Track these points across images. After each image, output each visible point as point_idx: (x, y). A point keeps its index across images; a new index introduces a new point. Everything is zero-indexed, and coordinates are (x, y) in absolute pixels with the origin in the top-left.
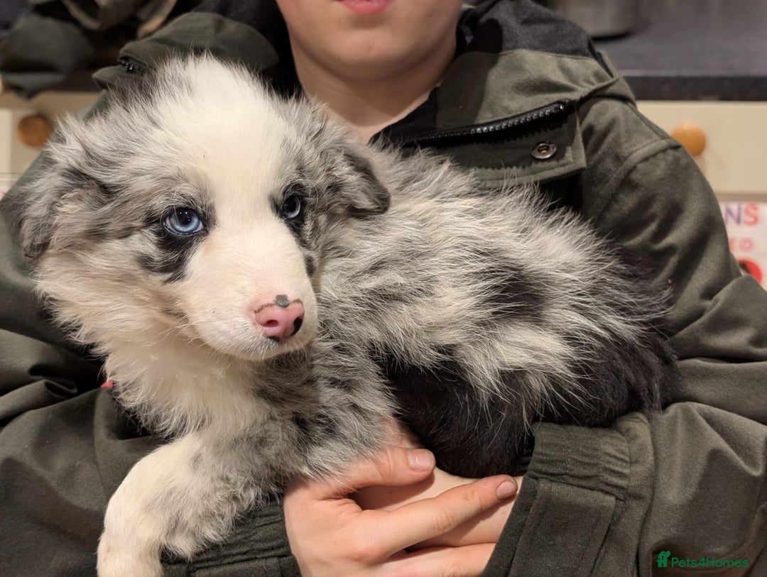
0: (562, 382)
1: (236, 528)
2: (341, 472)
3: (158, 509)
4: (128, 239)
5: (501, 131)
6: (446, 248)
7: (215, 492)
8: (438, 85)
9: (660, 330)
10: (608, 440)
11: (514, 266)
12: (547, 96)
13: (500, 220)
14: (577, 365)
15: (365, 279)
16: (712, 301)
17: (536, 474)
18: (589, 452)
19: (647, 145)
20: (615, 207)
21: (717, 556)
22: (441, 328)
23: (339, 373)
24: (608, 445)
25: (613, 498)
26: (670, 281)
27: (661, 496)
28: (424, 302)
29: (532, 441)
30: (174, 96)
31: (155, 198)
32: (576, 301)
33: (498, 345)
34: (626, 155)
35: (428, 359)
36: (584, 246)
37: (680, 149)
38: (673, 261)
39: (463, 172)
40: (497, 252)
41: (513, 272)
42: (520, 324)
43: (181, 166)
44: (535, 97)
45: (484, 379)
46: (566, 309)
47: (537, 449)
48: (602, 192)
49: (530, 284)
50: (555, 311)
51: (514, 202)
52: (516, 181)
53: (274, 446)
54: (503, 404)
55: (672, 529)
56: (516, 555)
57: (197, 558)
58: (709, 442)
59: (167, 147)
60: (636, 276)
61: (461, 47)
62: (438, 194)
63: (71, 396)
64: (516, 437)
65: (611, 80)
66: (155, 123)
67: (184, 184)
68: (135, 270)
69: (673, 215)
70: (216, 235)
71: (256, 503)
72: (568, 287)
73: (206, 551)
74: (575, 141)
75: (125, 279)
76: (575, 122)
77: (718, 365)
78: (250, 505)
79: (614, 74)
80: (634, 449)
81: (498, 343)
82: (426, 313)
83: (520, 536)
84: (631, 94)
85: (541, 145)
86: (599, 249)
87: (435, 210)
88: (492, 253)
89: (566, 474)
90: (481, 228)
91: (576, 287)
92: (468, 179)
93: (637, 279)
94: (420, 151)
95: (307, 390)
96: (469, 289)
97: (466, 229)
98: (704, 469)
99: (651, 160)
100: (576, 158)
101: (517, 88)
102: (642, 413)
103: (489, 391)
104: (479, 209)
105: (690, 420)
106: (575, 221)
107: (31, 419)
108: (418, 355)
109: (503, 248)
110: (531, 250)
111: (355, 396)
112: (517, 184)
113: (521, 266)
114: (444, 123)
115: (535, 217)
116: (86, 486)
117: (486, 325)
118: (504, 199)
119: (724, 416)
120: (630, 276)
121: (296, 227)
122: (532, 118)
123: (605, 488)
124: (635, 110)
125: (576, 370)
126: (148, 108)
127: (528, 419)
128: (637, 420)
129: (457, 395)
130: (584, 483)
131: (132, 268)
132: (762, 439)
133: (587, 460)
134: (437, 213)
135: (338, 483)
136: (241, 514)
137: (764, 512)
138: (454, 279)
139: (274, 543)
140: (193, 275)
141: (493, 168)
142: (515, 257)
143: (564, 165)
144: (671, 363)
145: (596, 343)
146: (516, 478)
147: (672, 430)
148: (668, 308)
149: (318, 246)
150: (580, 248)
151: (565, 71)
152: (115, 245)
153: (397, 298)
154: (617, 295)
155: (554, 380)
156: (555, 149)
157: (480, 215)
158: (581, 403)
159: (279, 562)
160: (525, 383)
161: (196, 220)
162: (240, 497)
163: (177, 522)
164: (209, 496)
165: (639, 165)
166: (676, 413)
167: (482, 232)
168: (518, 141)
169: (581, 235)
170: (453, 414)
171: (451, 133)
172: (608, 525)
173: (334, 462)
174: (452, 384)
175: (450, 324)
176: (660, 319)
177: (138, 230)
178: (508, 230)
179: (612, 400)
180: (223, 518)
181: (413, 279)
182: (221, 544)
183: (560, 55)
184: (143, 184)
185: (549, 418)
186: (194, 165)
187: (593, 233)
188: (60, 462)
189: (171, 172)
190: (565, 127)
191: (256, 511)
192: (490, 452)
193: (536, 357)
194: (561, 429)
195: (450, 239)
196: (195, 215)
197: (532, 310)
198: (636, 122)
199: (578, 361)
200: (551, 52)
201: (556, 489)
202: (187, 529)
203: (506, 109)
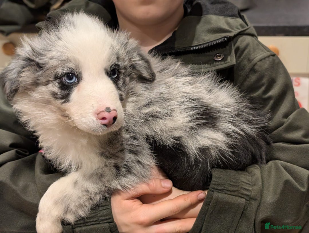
0: (225, 152)
1: (92, 211)
2: (134, 188)
3: (60, 203)
4: (47, 86)
5: (201, 49)
6: (178, 97)
7: (83, 196)
8: (176, 29)
9: (265, 131)
10: (243, 176)
11: (205, 105)
12: (220, 34)
13: (200, 86)
14: (230, 146)
15: (144, 109)
16: (287, 119)
17: (213, 190)
18: (235, 181)
19: (261, 54)
20: (248, 80)
21: (288, 224)
22: (175, 130)
23: (132, 147)
24: (243, 178)
25: (244, 200)
26: (270, 111)
27: (265, 199)
28: (169, 119)
29: (211, 176)
30: (67, 28)
31: (58, 68)
32: (230, 119)
33: (198, 138)
34: (253, 58)
35: (170, 143)
36: (234, 96)
37: (275, 56)
38: (271, 102)
39: (186, 66)
40: (199, 99)
41: (205, 107)
42: (208, 129)
43: (69, 55)
44: (215, 35)
45: (193, 151)
46: (226, 123)
47: (213, 179)
48: (243, 74)
49: (212, 113)
50: (222, 123)
51: (206, 78)
52: (207, 70)
53: (106, 178)
54: (200, 161)
55: (269, 212)
56: (204, 222)
57: (76, 223)
58: (284, 177)
59: (63, 48)
60: (256, 109)
61: (186, 14)
62: (175, 75)
63: (26, 156)
64: (205, 174)
65: (247, 27)
66: (59, 39)
67: (70, 63)
68: (51, 99)
69: (271, 83)
70: (82, 84)
71: (100, 201)
72: (228, 114)
73: (80, 220)
74: (232, 53)
75: (47, 102)
76: (232, 45)
77: (289, 145)
78: (97, 202)
79: (249, 25)
80: (254, 179)
81: (198, 137)
82: (170, 123)
83: (206, 215)
84: (255, 33)
85: (217, 55)
86: (241, 97)
87: (174, 82)
88: (196, 100)
89: (225, 190)
90: (192, 89)
91: (231, 114)
92: (188, 69)
93: (256, 110)
94: (169, 57)
95: (120, 154)
96: (187, 114)
97: (186, 89)
98: (283, 188)
99: (263, 61)
100: (232, 60)
101: (208, 31)
102: (258, 164)
103: (194, 156)
104: (191, 81)
105: (277, 168)
106: (231, 86)
107: (10, 165)
108: (166, 141)
109: (201, 98)
110: (212, 98)
111: (139, 157)
112: (207, 71)
113: (208, 105)
114: (178, 46)
115: (215, 85)
116: (32, 193)
117: (194, 129)
118: (202, 77)
119: (291, 166)
120: (253, 109)
121: (115, 81)
122: (214, 43)
123: (241, 196)
124: (257, 40)
125: (230, 147)
126: (57, 32)
127: (210, 167)
128: (255, 168)
129: (181, 157)
130: (232, 193)
131: (50, 97)
132: (307, 176)
133: (233, 184)
134: (174, 83)
135: (133, 193)
136: (93, 205)
137: (307, 206)
138: (181, 110)
139: (107, 217)
140: (73, 100)
141: (198, 65)
142: (206, 102)
143: (227, 63)
144: (270, 144)
145: (239, 137)
146: (205, 191)
147: (270, 172)
148: (269, 121)
149: (125, 90)
150: (232, 98)
151: (228, 24)
152: (43, 88)
153: (158, 117)
154: (248, 117)
155: (221, 152)
156: (223, 56)
157: (192, 84)
158: (232, 161)
159: (109, 225)
160: (209, 153)
161: (74, 78)
162: (93, 199)
163: (68, 209)
164: (80, 198)
165: (258, 63)
166: (272, 165)
167: (192, 91)
168: (208, 53)
169: (233, 92)
170: (179, 165)
171: (181, 50)
172: (242, 210)
173: (131, 184)
174: (180, 153)
175: (179, 128)
176: (265, 126)
177: (52, 82)
178: (203, 90)
179: (244, 160)
180: (86, 207)
181: (164, 109)
182: (85, 217)
183: (226, 17)
184: (53, 63)
185: (218, 166)
186: (74, 55)
187: (238, 91)
188: (21, 183)
189: (64, 58)
190: (228, 47)
191: (100, 204)
192: (195, 180)
193: (214, 142)
194: (223, 171)
195: (179, 94)
196: (74, 76)
197: (212, 123)
198: (257, 45)
199: (231, 144)
200: (223, 16)
201: (221, 196)
202: (72, 211)
203: (203, 39)
